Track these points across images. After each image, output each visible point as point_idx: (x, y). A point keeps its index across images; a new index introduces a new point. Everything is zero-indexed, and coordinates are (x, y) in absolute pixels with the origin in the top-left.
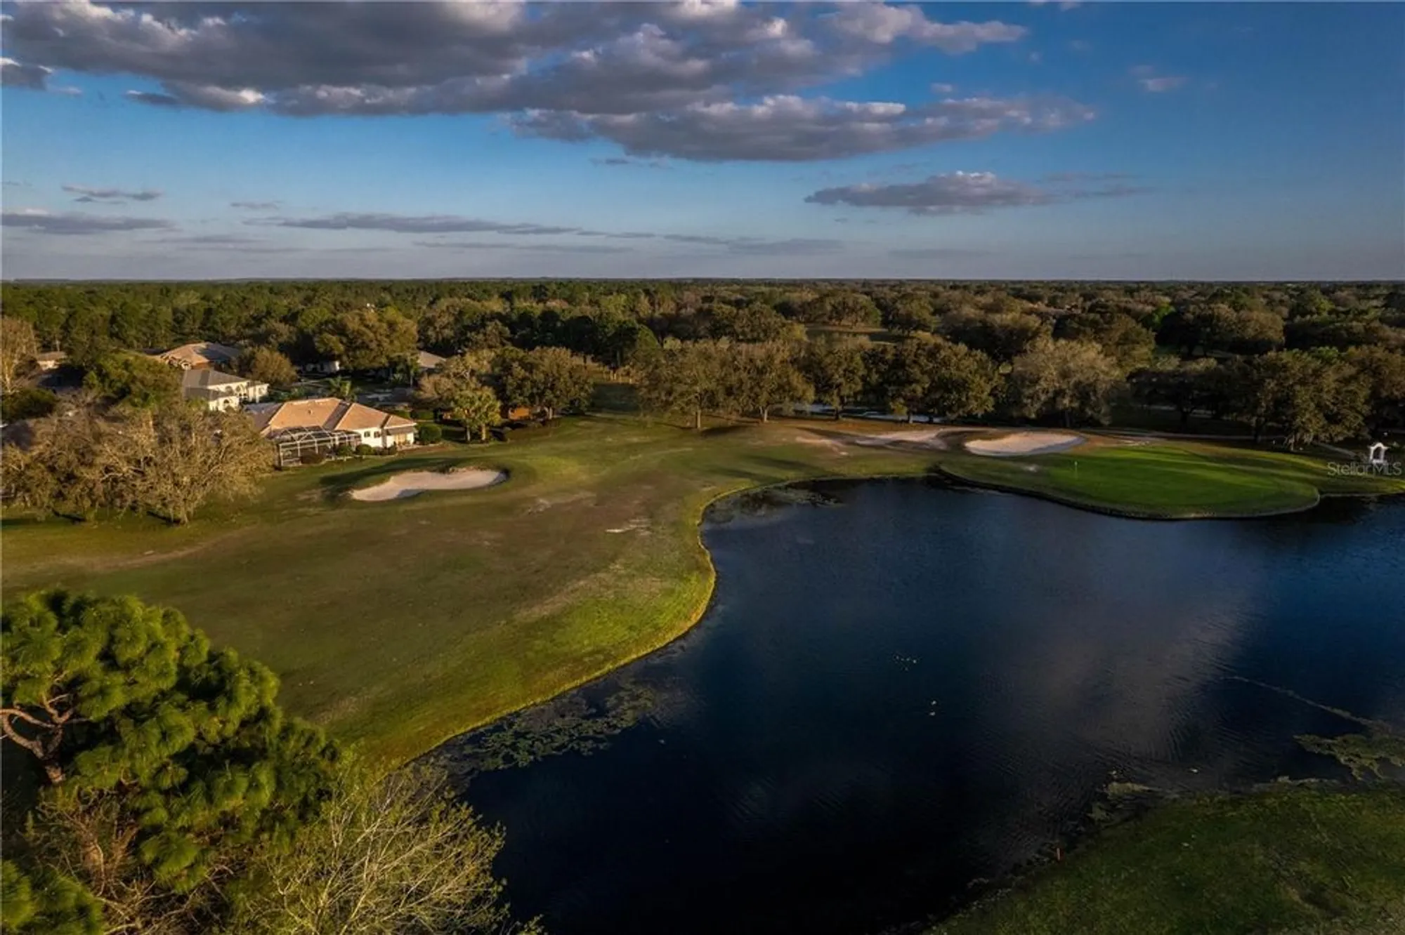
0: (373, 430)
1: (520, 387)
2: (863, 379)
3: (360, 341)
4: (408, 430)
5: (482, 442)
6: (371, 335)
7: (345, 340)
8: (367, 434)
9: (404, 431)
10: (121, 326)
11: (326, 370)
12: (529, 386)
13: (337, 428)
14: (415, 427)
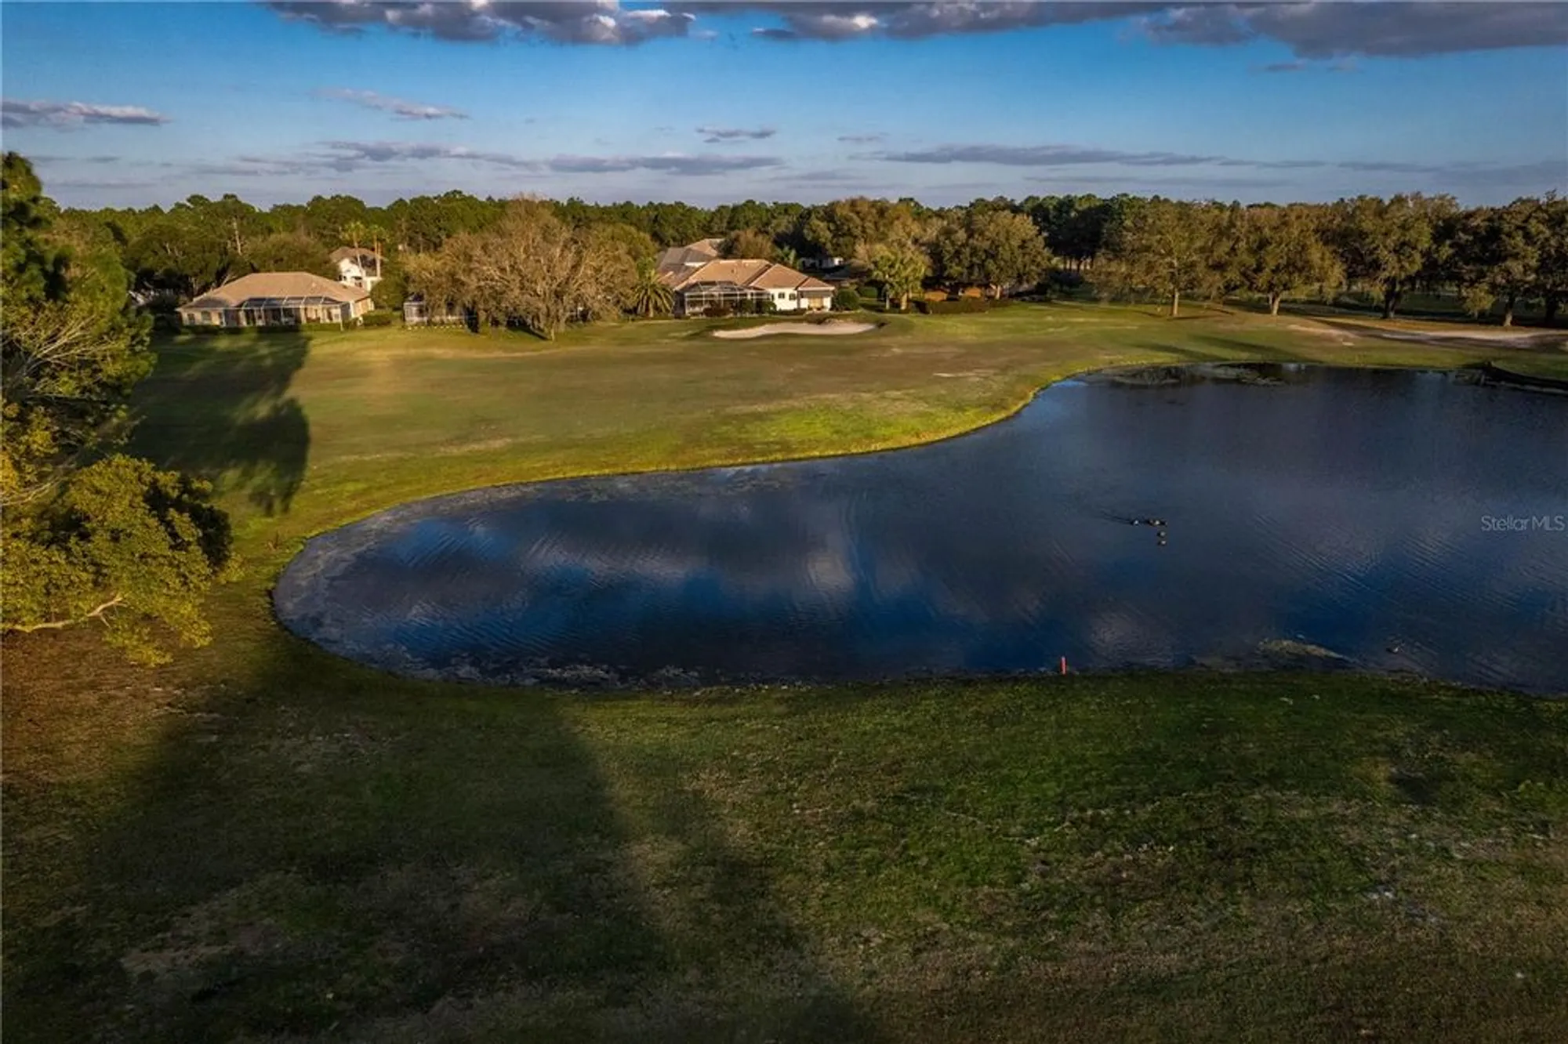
0: (788, 291)
1: (958, 253)
2: (1426, 254)
3: (846, 228)
4: (825, 294)
5: (901, 312)
6: (858, 221)
7: (832, 227)
8: (782, 296)
9: (821, 295)
10: (661, 225)
11: (824, 266)
12: (968, 254)
13: (752, 284)
14: (833, 292)
